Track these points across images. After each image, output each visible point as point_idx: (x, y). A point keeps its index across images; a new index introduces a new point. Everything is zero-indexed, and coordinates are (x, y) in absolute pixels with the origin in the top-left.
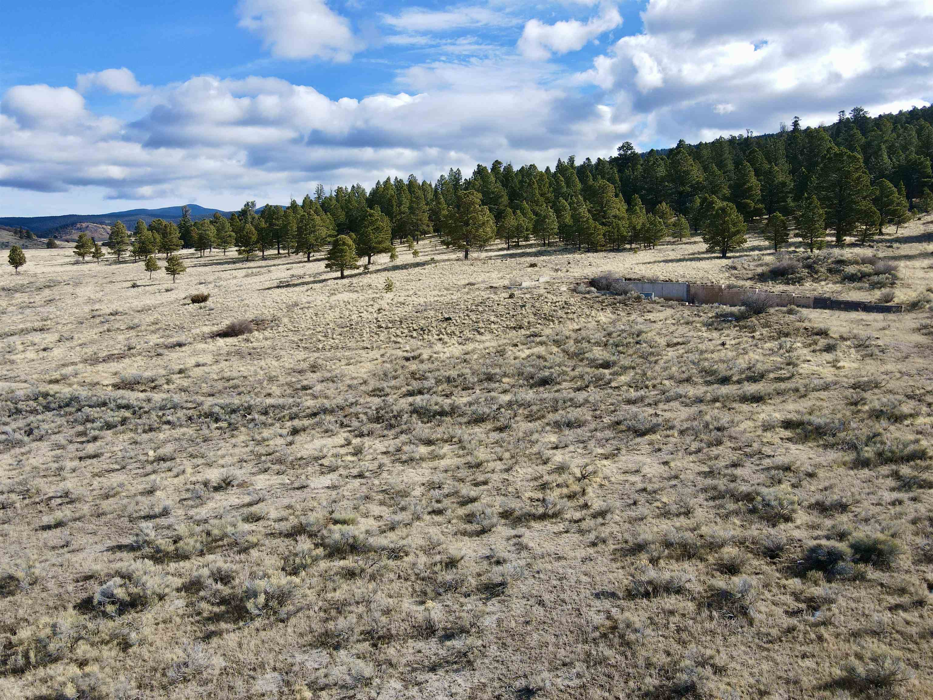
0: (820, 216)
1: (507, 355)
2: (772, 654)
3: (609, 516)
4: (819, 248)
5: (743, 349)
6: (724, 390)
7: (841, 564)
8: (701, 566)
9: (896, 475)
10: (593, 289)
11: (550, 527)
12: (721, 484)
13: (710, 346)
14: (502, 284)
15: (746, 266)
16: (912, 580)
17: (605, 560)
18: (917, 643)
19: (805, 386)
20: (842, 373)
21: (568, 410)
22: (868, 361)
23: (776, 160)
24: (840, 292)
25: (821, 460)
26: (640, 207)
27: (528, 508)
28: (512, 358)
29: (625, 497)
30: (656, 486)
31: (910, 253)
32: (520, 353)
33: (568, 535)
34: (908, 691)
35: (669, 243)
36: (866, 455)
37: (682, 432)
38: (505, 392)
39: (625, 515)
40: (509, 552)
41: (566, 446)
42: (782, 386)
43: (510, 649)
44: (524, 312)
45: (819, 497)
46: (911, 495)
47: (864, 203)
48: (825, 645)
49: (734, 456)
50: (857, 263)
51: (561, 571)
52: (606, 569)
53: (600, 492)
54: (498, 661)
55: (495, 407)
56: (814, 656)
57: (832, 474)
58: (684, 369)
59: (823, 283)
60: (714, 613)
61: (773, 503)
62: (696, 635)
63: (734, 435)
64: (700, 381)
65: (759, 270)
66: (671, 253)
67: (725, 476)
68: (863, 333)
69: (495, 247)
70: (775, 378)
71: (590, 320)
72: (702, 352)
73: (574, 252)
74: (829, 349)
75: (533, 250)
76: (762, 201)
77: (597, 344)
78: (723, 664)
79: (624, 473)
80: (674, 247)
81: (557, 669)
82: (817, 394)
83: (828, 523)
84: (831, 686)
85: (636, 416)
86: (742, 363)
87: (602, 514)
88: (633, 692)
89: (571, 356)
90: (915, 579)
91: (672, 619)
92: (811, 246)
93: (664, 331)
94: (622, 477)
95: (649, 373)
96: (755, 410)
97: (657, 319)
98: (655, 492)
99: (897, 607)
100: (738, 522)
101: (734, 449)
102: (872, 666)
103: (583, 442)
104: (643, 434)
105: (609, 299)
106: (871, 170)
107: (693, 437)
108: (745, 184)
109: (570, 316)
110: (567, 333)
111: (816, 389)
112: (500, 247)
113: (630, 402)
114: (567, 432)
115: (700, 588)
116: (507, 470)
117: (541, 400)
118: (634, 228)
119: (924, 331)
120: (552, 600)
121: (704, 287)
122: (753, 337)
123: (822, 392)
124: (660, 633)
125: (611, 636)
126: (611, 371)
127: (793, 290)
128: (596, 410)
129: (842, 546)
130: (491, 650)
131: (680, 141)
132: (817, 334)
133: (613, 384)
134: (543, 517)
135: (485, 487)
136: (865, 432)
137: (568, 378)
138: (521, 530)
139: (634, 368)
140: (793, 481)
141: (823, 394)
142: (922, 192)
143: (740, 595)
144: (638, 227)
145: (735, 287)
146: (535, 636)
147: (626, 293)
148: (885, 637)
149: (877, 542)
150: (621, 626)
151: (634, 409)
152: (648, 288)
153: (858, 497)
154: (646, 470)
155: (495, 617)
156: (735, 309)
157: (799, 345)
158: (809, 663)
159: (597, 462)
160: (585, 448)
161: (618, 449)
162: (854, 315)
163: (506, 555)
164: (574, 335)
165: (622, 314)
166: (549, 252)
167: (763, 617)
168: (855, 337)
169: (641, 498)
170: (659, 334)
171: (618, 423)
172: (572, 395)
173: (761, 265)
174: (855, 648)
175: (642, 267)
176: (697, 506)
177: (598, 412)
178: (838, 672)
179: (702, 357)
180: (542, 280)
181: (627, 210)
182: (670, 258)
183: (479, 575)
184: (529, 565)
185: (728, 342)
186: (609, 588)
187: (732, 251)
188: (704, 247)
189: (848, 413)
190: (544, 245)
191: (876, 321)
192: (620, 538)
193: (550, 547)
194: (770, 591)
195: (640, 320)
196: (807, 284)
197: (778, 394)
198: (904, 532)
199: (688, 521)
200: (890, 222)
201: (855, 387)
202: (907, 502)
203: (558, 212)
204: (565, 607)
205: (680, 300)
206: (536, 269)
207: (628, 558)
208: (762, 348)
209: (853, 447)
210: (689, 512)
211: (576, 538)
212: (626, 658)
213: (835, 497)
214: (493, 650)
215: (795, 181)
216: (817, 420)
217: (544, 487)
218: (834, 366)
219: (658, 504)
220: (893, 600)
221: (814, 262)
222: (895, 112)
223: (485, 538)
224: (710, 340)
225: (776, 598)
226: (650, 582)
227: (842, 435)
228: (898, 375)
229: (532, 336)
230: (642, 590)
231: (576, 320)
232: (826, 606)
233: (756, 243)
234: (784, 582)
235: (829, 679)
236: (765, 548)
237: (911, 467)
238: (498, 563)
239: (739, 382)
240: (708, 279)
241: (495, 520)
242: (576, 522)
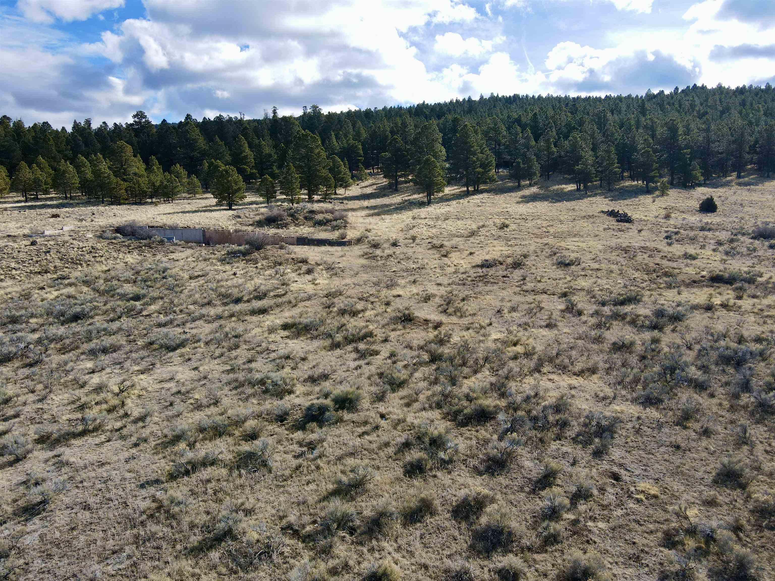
0: (296, 179)
1: (33, 298)
2: (286, 488)
3: (148, 419)
4: (297, 203)
5: (250, 276)
6: (238, 307)
7: (327, 414)
8: (230, 440)
9: (356, 350)
10: (119, 235)
11: (90, 440)
12: (241, 376)
13: (225, 276)
14: (21, 233)
15: (247, 215)
16: (371, 415)
17: (147, 455)
18: (377, 454)
19: (296, 298)
20: (319, 287)
21: (102, 338)
22: (334, 278)
23: (263, 137)
24: (313, 233)
25: (310, 348)
26: (156, 166)
27: (66, 428)
28: (39, 300)
29: (162, 401)
30: (189, 387)
31: (354, 207)
32: (48, 295)
33: (111, 443)
34: (375, 485)
35: (185, 198)
36: (338, 339)
37: (207, 343)
38: (34, 331)
39: (163, 415)
40: (48, 472)
41: (103, 369)
42: (280, 300)
43: (56, 558)
44: (49, 258)
45: (310, 373)
46: (366, 361)
47: (323, 171)
48: (322, 471)
49: (249, 355)
50: (322, 212)
51: (105, 475)
52: (149, 463)
53: (139, 401)
54: (43, 572)
55: (22, 345)
56: (314, 481)
57: (317, 356)
58: (205, 295)
59: (302, 227)
60: (242, 471)
61: (279, 383)
62: (230, 492)
63: (247, 339)
64: (219, 303)
65: (257, 218)
66: (187, 206)
67: (243, 370)
68: (329, 259)
69: (10, 200)
70: (275, 296)
71: (118, 261)
72: (218, 281)
73: (98, 205)
74: (309, 272)
75: (55, 202)
76: (255, 167)
77: (127, 281)
78: (251, 506)
79: (159, 382)
80: (189, 201)
81: (107, 558)
82: (304, 304)
83: (317, 389)
84: (327, 497)
85: (167, 335)
86: (250, 286)
87: (142, 418)
88: (180, 552)
89: (102, 293)
90: (372, 414)
91: (209, 486)
92: (292, 201)
93: (186, 267)
94: (159, 386)
95: (176, 301)
96: (262, 320)
97: (180, 258)
98: (188, 392)
99: (364, 433)
100: (255, 402)
101: (249, 350)
102: (352, 475)
103: (120, 363)
104: (174, 349)
105: (135, 243)
106: (327, 149)
107: (217, 346)
108: (241, 153)
109: (98, 259)
110: (97, 274)
111: (302, 300)
112: (16, 199)
113: (160, 325)
114: (103, 358)
115: (230, 456)
116: (40, 401)
117: (73, 334)
118: (153, 184)
119: (366, 257)
120: (98, 501)
121: (216, 231)
122: (257, 267)
123: (307, 302)
124: (200, 499)
125: (157, 514)
126: (141, 302)
127: (283, 233)
128: (130, 335)
129: (328, 402)
130: (35, 564)
131: (188, 115)
132: (300, 262)
133: (144, 313)
134: (83, 433)
135: (17, 420)
136: (336, 324)
137: (100, 312)
138: (59, 450)
139: (162, 298)
140: (292, 365)
141: (307, 303)
142: (358, 166)
143: (260, 453)
144: (158, 184)
145: (241, 231)
146: (82, 538)
147: (150, 237)
148: (358, 455)
149: (348, 393)
150: (166, 503)
151: (164, 330)
152: (169, 233)
153: (334, 368)
154: (179, 377)
155: (36, 535)
156: (242, 248)
157: (289, 270)
158: (312, 486)
159: (134, 378)
160: (122, 368)
161: (153, 364)
162: (323, 248)
163: (45, 475)
164: (103, 275)
165: (148, 255)
166: (72, 204)
167: (278, 464)
168: (325, 263)
169: (175, 400)
170: (182, 270)
171: (151, 343)
172: (106, 325)
173: (258, 214)
174: (340, 467)
175: (164, 217)
176: (223, 396)
177: (132, 337)
178: (331, 487)
179: (219, 285)
180: (66, 228)
181: (146, 170)
182: (186, 210)
183: (15, 501)
184: (71, 478)
185: (238, 273)
186: (153, 477)
187: (236, 205)
188: (214, 201)
189: (325, 314)
190: (66, 198)
191: (337, 251)
192: (160, 435)
193: (92, 457)
194: (282, 445)
195: (164, 259)
196: (292, 228)
197: (277, 306)
198: (364, 385)
199: (217, 409)
200: (341, 186)
201: (327, 296)
202: (364, 366)
203: (78, 167)
204: (111, 504)
205: (199, 243)
206: (59, 219)
207: (168, 449)
208: (264, 275)
209: (330, 336)
210: (217, 402)
211: (118, 444)
212: (172, 528)
213: (321, 371)
214: (38, 564)
215: (277, 154)
216: (304, 321)
217: (82, 408)
218: (313, 283)
219: (192, 401)
220: (360, 430)
221: (295, 212)
222: (339, 112)
223: (20, 466)
224: (225, 272)
225: (287, 449)
226: (189, 463)
227: (322, 329)
228: (353, 286)
229: (60, 278)
230: (182, 470)
231: (105, 262)
232: (320, 445)
233: (254, 199)
234: (291, 436)
235: (325, 493)
236: (276, 415)
237: (365, 343)
238: (37, 484)
239: (248, 301)
240: (219, 226)
241: (30, 446)
242: (117, 430)
